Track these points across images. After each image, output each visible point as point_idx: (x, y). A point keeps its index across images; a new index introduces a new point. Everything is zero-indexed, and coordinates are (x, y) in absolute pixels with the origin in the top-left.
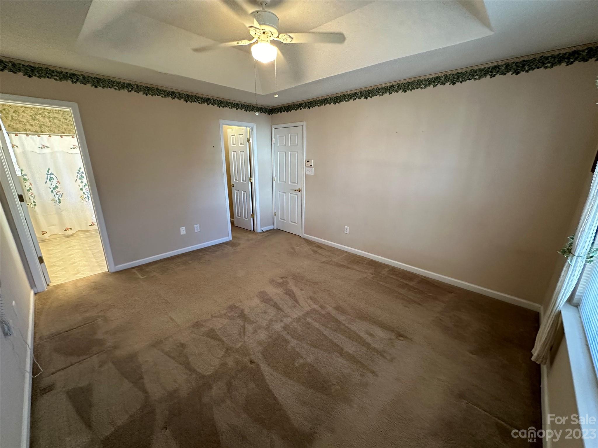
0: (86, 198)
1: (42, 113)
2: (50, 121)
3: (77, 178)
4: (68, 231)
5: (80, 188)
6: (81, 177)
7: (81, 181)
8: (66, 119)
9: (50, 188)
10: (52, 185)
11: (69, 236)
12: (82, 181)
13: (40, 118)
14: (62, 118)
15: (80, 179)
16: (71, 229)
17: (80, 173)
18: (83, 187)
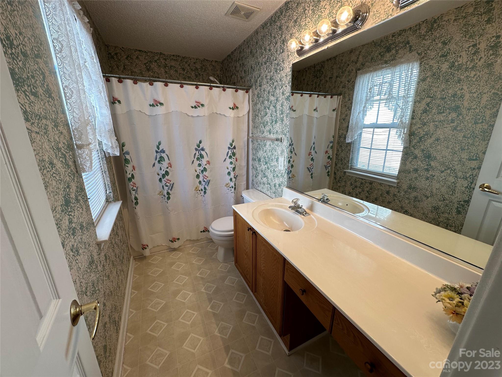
0: (202, 190)
3: (194, 158)
4: (174, 242)
5: (196, 173)
6: (199, 156)
10: (161, 169)
12: (200, 163)
15: (198, 159)
17: (199, 150)
18: (200, 172)
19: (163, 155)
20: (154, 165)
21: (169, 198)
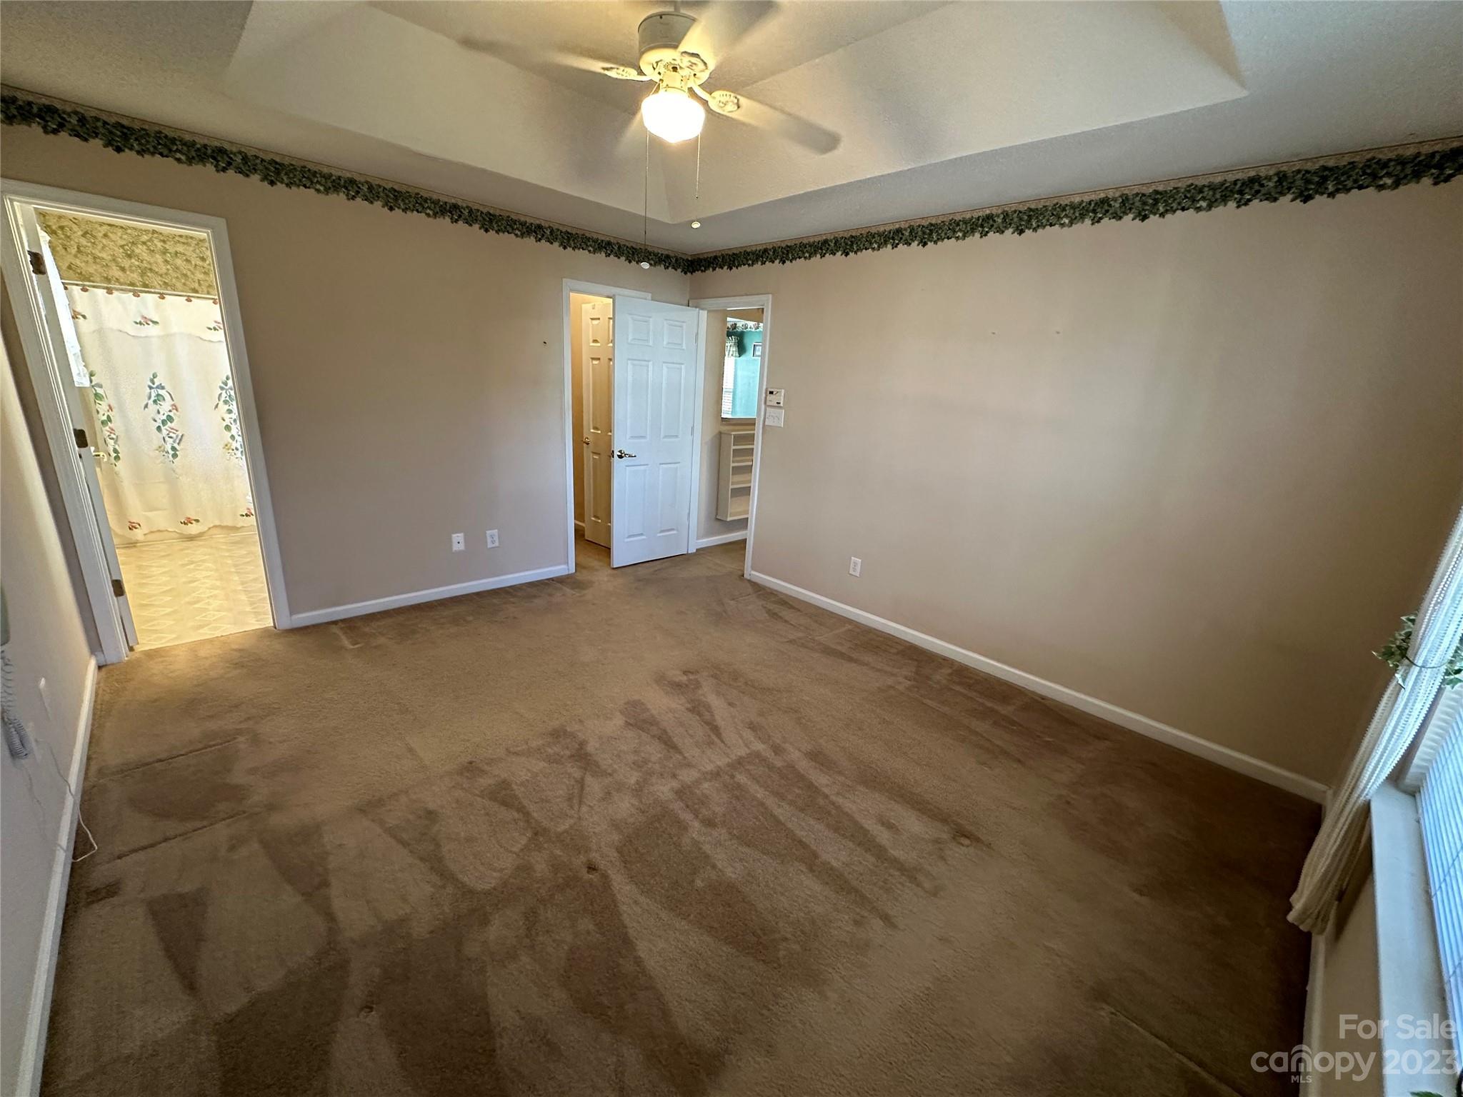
0: (237, 449)
1: (149, 241)
2: (166, 261)
3: (219, 400)
4: (189, 524)
5: (225, 424)
6: (228, 399)
7: (227, 407)
8: (203, 259)
9: (156, 421)
10: (159, 412)
11: (191, 538)
12: (230, 408)
13: (144, 254)
14: (195, 255)
15: (226, 402)
16: (197, 521)
17: (227, 390)
18: (232, 422)
19: (161, 392)
20: (146, 406)
21: (175, 456)
